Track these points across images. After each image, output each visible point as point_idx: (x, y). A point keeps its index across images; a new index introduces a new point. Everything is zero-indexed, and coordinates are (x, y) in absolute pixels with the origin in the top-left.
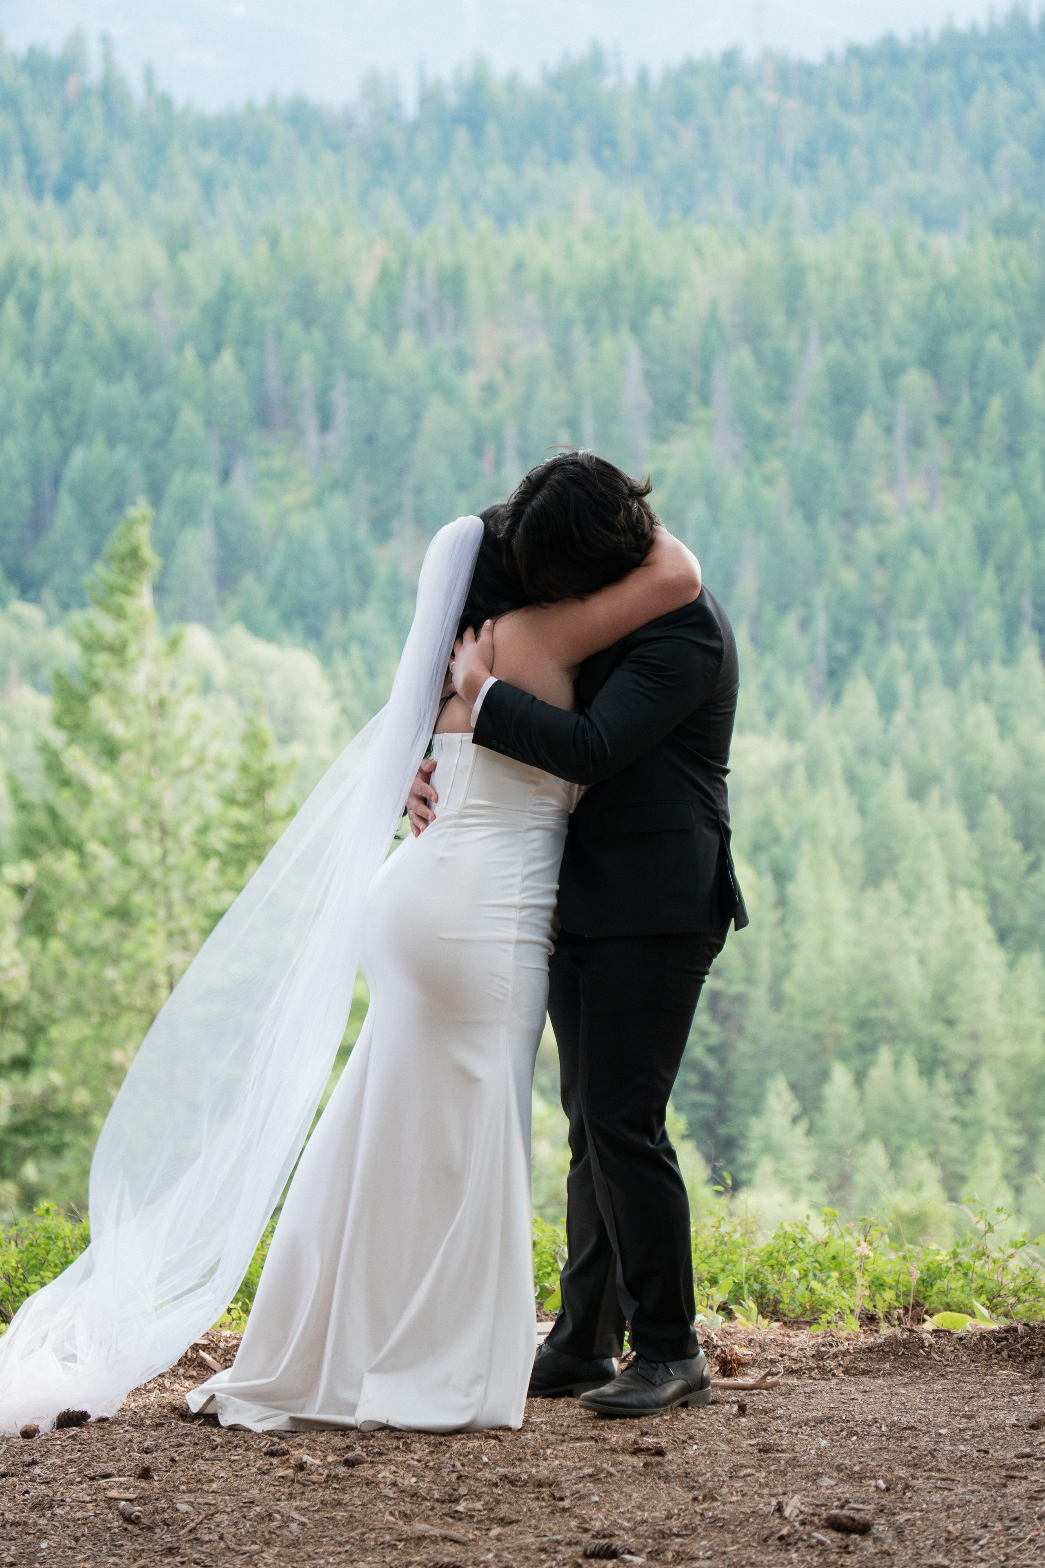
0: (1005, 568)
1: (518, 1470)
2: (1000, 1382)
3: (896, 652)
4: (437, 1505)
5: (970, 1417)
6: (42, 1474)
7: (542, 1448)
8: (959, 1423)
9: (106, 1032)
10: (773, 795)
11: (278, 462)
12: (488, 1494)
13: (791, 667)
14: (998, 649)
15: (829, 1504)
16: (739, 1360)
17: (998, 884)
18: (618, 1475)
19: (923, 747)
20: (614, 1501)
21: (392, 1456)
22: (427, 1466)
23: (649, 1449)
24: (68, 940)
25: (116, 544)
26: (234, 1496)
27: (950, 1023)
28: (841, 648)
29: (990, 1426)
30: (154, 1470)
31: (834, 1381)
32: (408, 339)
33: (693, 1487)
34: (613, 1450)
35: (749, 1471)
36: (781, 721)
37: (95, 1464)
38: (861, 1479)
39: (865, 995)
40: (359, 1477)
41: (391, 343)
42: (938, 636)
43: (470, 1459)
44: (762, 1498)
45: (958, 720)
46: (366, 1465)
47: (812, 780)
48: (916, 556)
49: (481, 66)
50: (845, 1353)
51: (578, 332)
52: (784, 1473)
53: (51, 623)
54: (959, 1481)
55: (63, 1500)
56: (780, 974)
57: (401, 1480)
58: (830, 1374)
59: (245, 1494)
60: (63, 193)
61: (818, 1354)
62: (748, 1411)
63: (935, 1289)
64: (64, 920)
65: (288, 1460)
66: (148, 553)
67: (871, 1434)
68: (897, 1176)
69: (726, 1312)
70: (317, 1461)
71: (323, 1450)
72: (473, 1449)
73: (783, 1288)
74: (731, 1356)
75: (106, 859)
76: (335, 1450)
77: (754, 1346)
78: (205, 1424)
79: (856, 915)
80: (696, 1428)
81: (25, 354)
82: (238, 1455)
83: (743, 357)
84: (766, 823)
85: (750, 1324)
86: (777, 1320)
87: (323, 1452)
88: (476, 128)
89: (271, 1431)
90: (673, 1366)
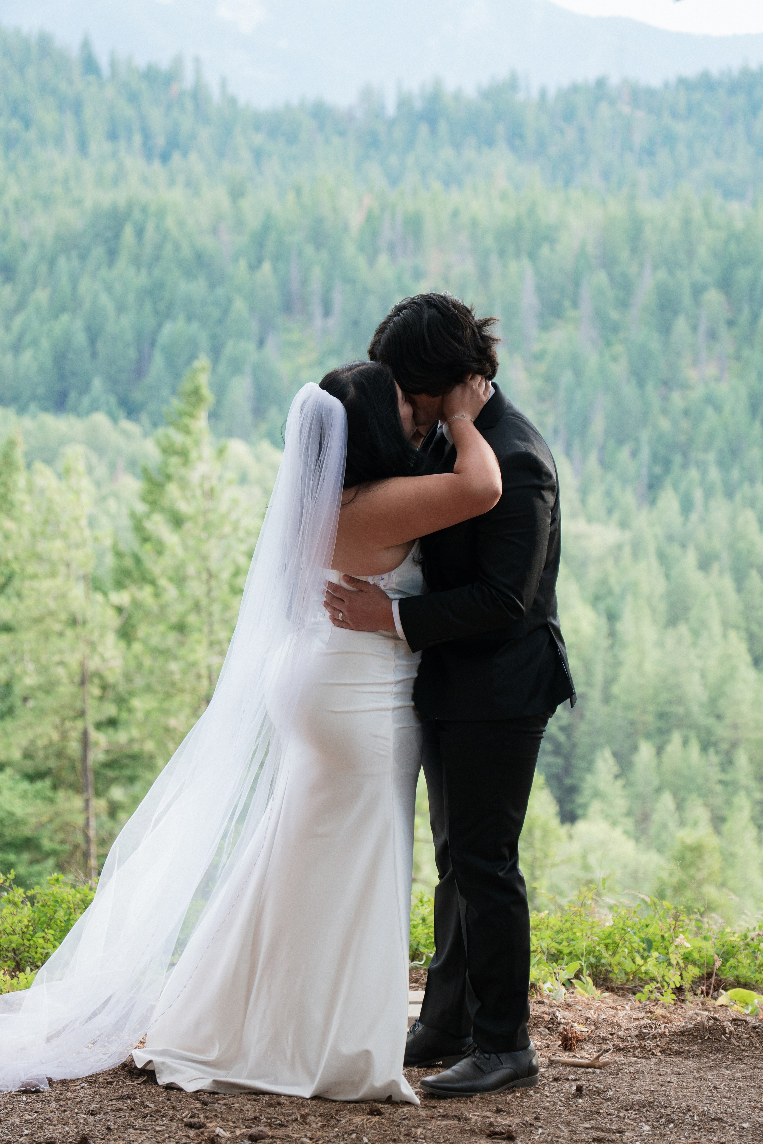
3: (694, 473)
7: (414, 1126)
9: (166, 705)
10: (609, 564)
11: (295, 336)
13: (624, 480)
14: (760, 473)
16: (577, 1038)
17: (755, 628)
19: (709, 536)
21: (289, 1130)
23: (501, 1133)
25: (186, 386)
27: (719, 717)
28: (658, 470)
30: (92, 1137)
31: (654, 1060)
32: (383, 259)
34: (473, 1132)
36: (616, 516)
37: (46, 1126)
39: (664, 696)
41: (372, 261)
42: (723, 465)
43: (352, 1139)
45: (733, 520)
46: (267, 1140)
47: (636, 554)
48: (710, 412)
49: (438, 84)
50: (662, 1035)
51: (494, 258)
53: (146, 435)
56: (609, 681)
58: (650, 1053)
60: (165, 158)
61: (641, 1035)
62: (585, 1092)
63: (728, 965)
64: (142, 630)
65: (202, 1133)
66: (206, 392)
67: (685, 1123)
68: (680, 817)
69: (568, 984)
70: (227, 1134)
71: (235, 1120)
72: (356, 1127)
73: (614, 961)
74: (572, 1033)
75: (171, 592)
76: (244, 1120)
77: (590, 1024)
78: (144, 1082)
79: (660, 644)
80: (541, 1107)
81: (136, 261)
82: (163, 1125)
83: (601, 278)
84: (604, 582)
85: (586, 995)
86: (607, 989)
87: (234, 1122)
88: (433, 124)
89: (197, 1091)
90: (503, 1057)
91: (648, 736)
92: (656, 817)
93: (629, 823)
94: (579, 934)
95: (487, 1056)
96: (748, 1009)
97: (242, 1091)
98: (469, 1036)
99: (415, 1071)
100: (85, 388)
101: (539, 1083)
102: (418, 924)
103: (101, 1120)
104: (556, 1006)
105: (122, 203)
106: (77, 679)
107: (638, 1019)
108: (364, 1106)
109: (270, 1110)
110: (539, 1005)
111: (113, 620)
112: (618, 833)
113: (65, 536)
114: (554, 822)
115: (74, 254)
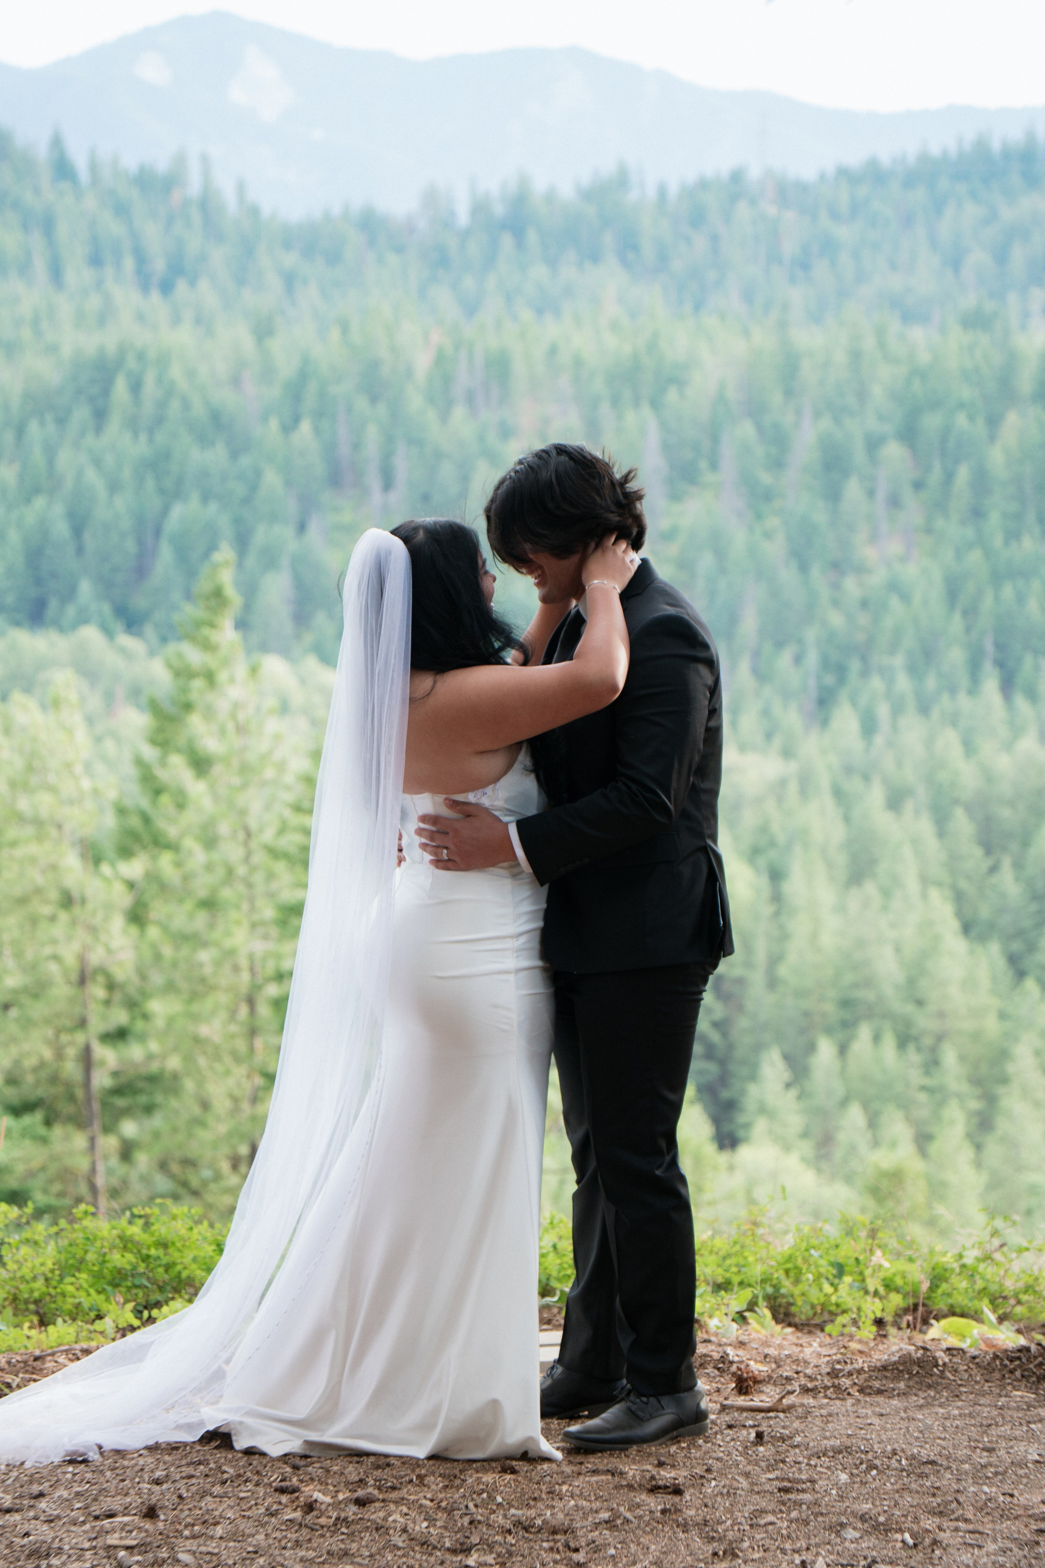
0: (970, 613)
1: (532, 1513)
2: (1015, 1405)
3: (876, 683)
4: (448, 1556)
5: (990, 1450)
6: (47, 1510)
7: (557, 1483)
8: (982, 1458)
9: (195, 1007)
10: (771, 806)
11: (347, 517)
12: (500, 1544)
13: (786, 695)
14: (964, 681)
15: (855, 1563)
16: (755, 1378)
17: (963, 884)
18: (636, 1521)
19: (900, 765)
20: (631, 1554)
21: (403, 1493)
22: (439, 1507)
23: (666, 1487)
24: (165, 928)
25: (204, 585)
26: (239, 1542)
27: (920, 1003)
28: (830, 680)
29: (1012, 1463)
30: (161, 1508)
31: (850, 1401)
32: (459, 412)
33: (713, 1538)
34: (630, 1487)
35: (770, 1518)
36: (778, 742)
37: (102, 1499)
38: (886, 1531)
39: (849, 978)
40: (369, 1520)
41: (444, 416)
42: (913, 670)
43: (483, 1499)
44: (786, 1554)
45: (929, 743)
46: (377, 1505)
47: (804, 792)
48: (894, 602)
49: (524, 183)
50: (860, 1371)
51: (605, 408)
52: (806, 1523)
53: (152, 653)
54: (988, 1534)
55: (60, 1548)
56: (775, 960)
57: (412, 1525)
58: (845, 1393)
59: (250, 1540)
60: (166, 288)
61: (833, 1372)
62: (766, 1438)
63: (940, 1291)
64: (158, 910)
65: (297, 1498)
66: (230, 591)
67: (891, 1468)
68: (874, 1136)
69: (741, 1318)
70: (328, 1499)
71: (335, 1483)
72: (487, 1486)
73: (797, 1291)
74: (747, 1373)
75: (198, 856)
76: (347, 1483)
77: (769, 1362)
78: (216, 1448)
79: (841, 909)
80: (714, 1458)
81: (132, 424)
82: (248, 1491)
83: (747, 430)
84: (764, 829)
85: (764, 1332)
86: (790, 1325)
87: (335, 1486)
88: (519, 234)
89: (286, 1455)
90: (665, 1400)
91: (829, 1031)
92: (842, 1137)
93: (807, 1148)
94: (751, 1259)
95: (644, 1399)
96: (965, 1342)
97: (341, 1453)
98: (622, 1379)
99: (555, 1423)
100: (69, 594)
101: (710, 1431)
102: (548, 1253)
103: (169, 1489)
104: (726, 1344)
105: (111, 348)
106: (74, 977)
107: (829, 1356)
108: (494, 1464)
109: (378, 1473)
110: (704, 1345)
111: (123, 898)
112: (793, 1161)
113: (53, 789)
114: (710, 1149)
115: (49, 417)
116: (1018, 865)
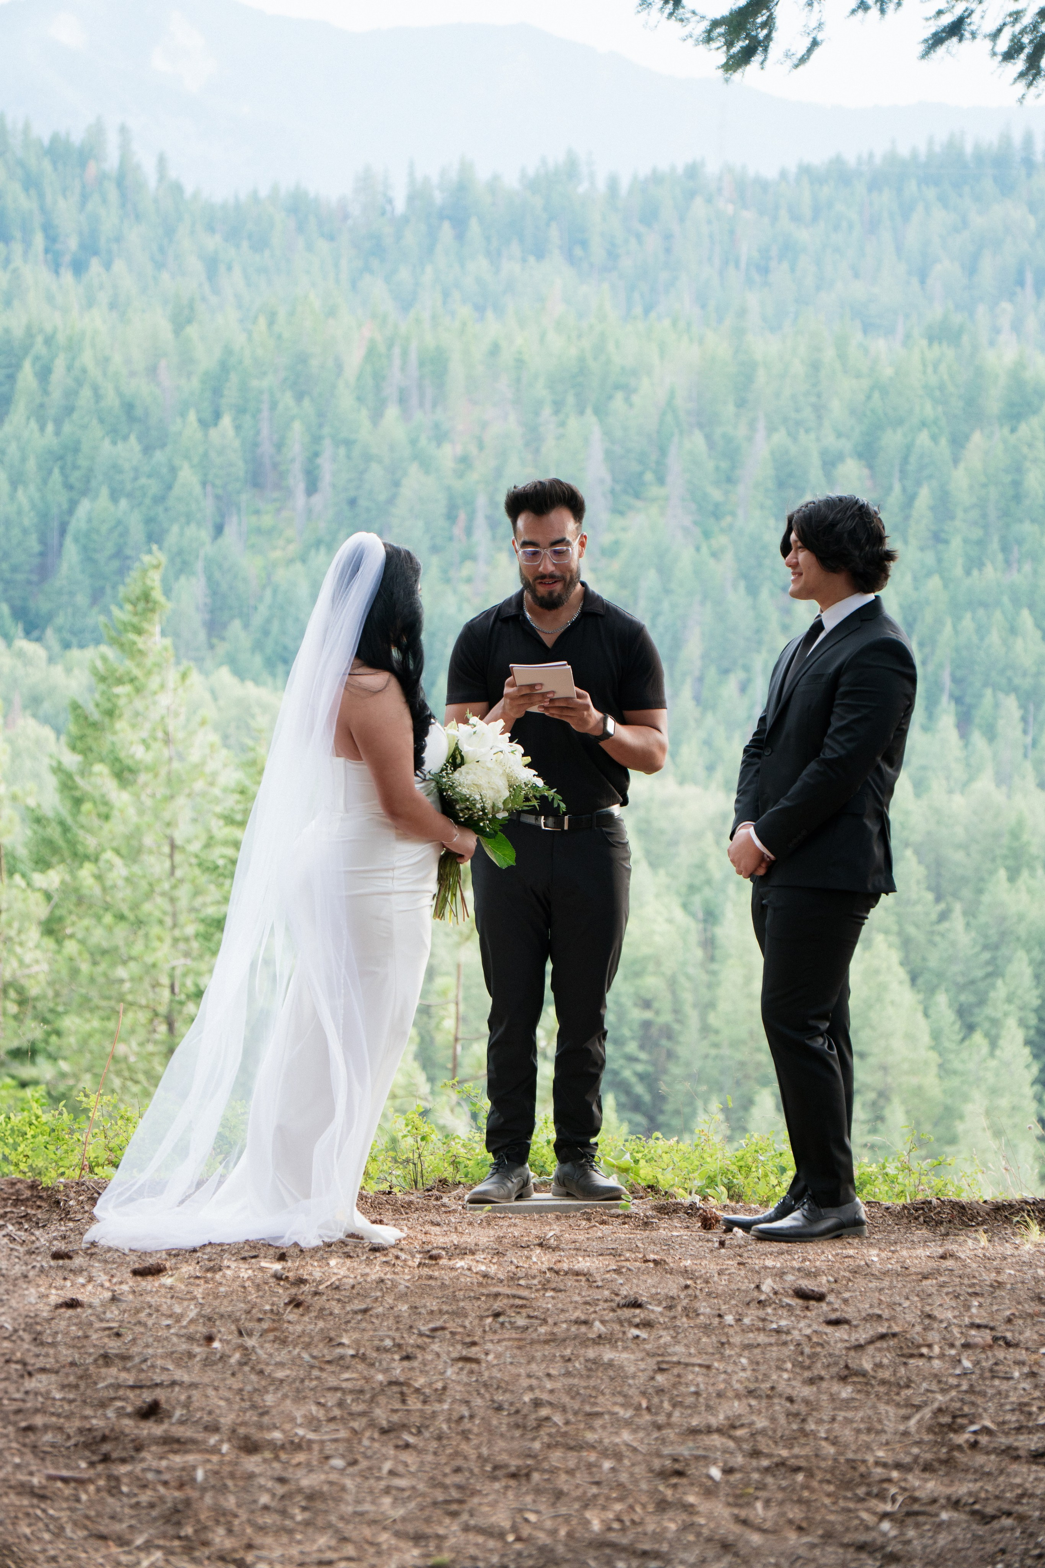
2: (917, 1239)
9: (112, 1025)
11: (267, 520)
17: (911, 930)
23: (654, 1261)
24: (83, 943)
25: (132, 587)
32: (392, 412)
41: (377, 415)
44: (744, 1283)
49: (466, 168)
51: (547, 411)
60: (79, 267)
62: (726, 1246)
64: (75, 924)
66: (159, 595)
74: (710, 1214)
80: (687, 1255)
81: (39, 413)
83: (698, 441)
88: (460, 225)
105: (18, 332)
111: (39, 909)
116: (970, 913)
